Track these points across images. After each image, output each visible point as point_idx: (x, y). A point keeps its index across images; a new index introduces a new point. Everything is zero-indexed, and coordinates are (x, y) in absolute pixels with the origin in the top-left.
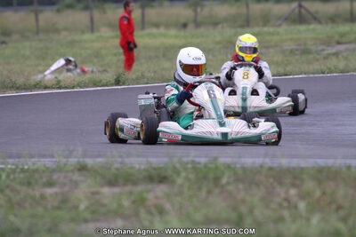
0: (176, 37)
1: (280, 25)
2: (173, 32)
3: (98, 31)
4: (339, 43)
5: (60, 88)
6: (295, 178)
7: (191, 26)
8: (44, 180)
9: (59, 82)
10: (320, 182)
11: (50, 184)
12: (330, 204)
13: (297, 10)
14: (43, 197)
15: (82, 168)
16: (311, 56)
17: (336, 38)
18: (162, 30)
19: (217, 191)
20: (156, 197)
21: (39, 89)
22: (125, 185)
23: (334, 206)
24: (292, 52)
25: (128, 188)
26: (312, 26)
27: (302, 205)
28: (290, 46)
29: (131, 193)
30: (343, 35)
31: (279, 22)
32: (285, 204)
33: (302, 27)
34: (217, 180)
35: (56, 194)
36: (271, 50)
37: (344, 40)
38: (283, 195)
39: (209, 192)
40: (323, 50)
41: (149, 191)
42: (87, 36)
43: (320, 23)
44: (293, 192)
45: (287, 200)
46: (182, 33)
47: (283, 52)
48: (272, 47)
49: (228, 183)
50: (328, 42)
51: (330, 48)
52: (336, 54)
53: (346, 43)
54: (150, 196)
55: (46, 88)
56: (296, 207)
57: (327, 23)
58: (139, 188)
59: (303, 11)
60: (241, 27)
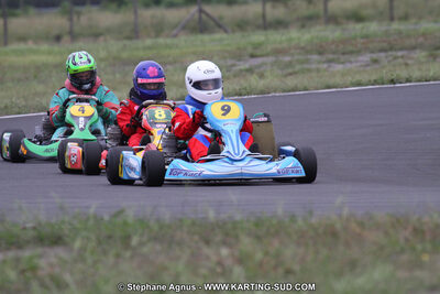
0: (50, 53)
1: (175, 36)
2: (45, 47)
4: (252, 56)
6: (227, 234)
7: (66, 38)
10: (258, 238)
12: (275, 268)
13: (197, 16)
17: (250, 50)
18: (30, 45)
19: (128, 254)
20: (51, 265)
22: (8, 249)
23: (281, 271)
25: (11, 254)
26: (218, 36)
29: (18, 260)
30: (257, 46)
31: (175, 32)
32: (219, 270)
33: (206, 37)
34: (126, 239)
37: (258, 52)
38: (214, 258)
39: (118, 256)
40: (234, 65)
41: (40, 256)
43: (226, 31)
44: (225, 252)
45: (220, 263)
46: (56, 48)
48: (170, 63)
49: (141, 244)
50: (239, 55)
51: (241, 63)
52: (250, 71)
53: (262, 56)
54: (42, 263)
56: (230, 272)
57: (233, 31)
58: (26, 254)
59: (204, 16)
60: (129, 38)
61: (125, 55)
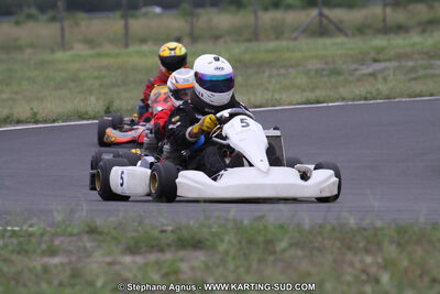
1: (296, 39)
3: (72, 48)
4: (375, 61)
5: (36, 122)
7: (186, 40)
8: (44, 246)
9: (35, 114)
11: (52, 252)
12: (421, 276)
13: (317, 20)
14: (46, 270)
15: (92, 231)
16: (342, 78)
17: (372, 54)
19: (271, 258)
20: (193, 269)
21: (10, 123)
23: (427, 279)
24: (319, 72)
25: (153, 257)
27: (385, 278)
28: (314, 65)
30: (379, 51)
31: (295, 35)
32: (364, 277)
33: (327, 41)
34: (269, 243)
35: (62, 264)
36: (291, 70)
37: (381, 57)
40: (356, 70)
41: (182, 260)
42: (59, 55)
43: (346, 35)
44: (369, 260)
45: (364, 271)
47: (307, 73)
48: (291, 66)
50: (361, 59)
51: (364, 67)
52: (373, 75)
53: (386, 60)
54: (184, 266)
55: (19, 122)
56: (377, 281)
57: (354, 35)
58: (168, 256)
60: (249, 40)
61: (247, 57)
